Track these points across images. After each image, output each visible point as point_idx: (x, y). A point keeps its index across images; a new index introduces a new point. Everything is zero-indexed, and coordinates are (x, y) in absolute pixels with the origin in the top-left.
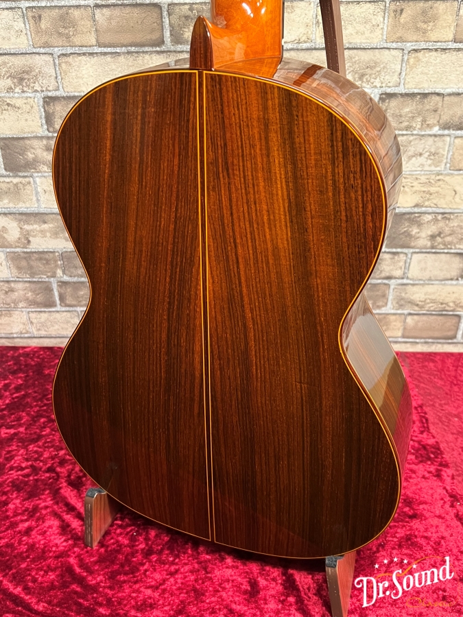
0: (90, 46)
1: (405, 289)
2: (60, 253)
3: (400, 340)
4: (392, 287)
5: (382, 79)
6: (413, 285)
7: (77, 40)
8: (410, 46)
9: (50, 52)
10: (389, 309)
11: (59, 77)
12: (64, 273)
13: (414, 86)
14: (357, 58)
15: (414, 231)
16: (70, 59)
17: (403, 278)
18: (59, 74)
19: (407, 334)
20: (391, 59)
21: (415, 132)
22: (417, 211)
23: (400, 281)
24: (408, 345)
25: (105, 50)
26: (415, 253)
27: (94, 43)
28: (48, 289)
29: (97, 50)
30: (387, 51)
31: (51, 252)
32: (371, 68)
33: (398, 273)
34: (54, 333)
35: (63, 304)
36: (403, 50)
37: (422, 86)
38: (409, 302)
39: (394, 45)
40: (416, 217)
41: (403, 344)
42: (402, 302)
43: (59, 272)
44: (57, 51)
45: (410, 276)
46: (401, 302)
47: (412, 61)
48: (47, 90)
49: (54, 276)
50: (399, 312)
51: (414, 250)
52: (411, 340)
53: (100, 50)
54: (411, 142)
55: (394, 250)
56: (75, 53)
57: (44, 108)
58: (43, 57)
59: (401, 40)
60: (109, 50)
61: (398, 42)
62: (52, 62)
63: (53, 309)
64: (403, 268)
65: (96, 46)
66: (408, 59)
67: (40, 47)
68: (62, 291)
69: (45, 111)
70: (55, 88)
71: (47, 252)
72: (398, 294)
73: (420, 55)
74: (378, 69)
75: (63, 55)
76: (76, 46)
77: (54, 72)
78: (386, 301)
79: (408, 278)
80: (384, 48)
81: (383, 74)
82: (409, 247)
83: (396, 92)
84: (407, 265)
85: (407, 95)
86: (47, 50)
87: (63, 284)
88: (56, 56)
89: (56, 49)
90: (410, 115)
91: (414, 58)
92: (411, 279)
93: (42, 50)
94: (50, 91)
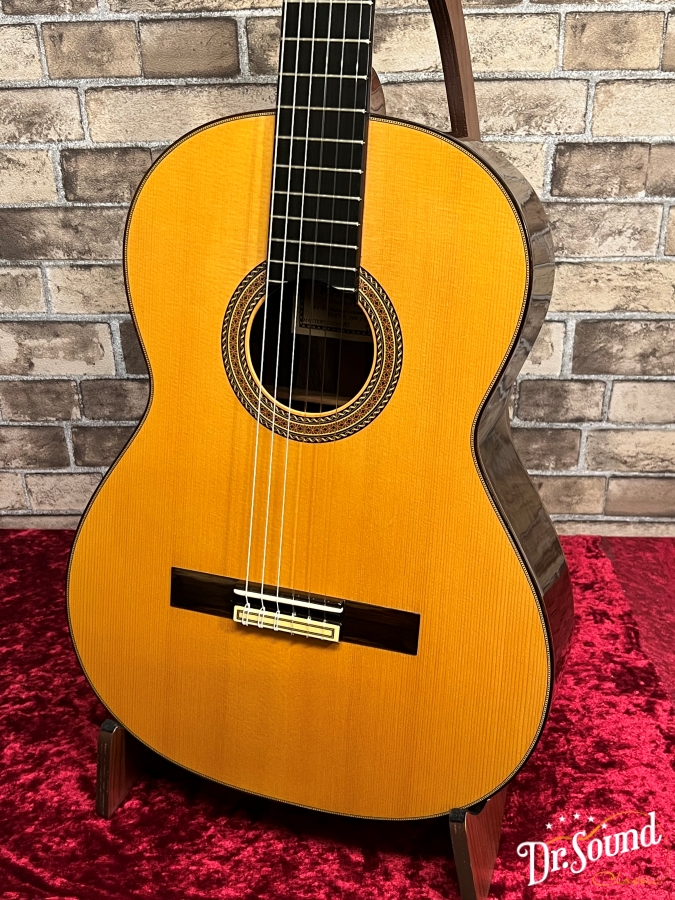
0: (132, 77)
1: (605, 438)
2: (79, 381)
3: (600, 518)
4: (585, 434)
5: (559, 123)
6: (617, 431)
7: (114, 68)
8: (596, 76)
9: (74, 85)
10: (581, 468)
11: (86, 121)
12: (83, 413)
13: (606, 133)
14: (520, 94)
15: (615, 347)
16: (102, 95)
17: (601, 421)
18: (85, 117)
19: (610, 509)
20: (571, 94)
21: (610, 200)
22: (618, 318)
23: (596, 425)
24: (614, 527)
25: (154, 82)
26: (618, 381)
27: (138, 72)
28: (58, 438)
29: (141, 82)
30: (565, 82)
31: (64, 381)
32: (542, 106)
33: (593, 412)
34: (63, 509)
35: (78, 463)
36: (588, 81)
37: (617, 132)
38: (612, 458)
39: (575, 75)
40: (617, 325)
41: (607, 525)
42: (602, 458)
43: (76, 412)
44: (84, 84)
45: (611, 417)
46: (600, 459)
47: (601, 96)
48: (67, 140)
49: (67, 418)
50: (597, 473)
51: (616, 377)
52: (617, 518)
53: (146, 82)
54: (604, 213)
55: (586, 377)
56: (109, 87)
57: (62, 166)
58: (64, 93)
59: (584, 67)
60: (160, 82)
61: (579, 70)
62: (76, 99)
63: (65, 471)
64: (601, 404)
65: (141, 76)
66: (595, 94)
67: (59, 79)
68: (80, 442)
69: (63, 170)
70: (78, 137)
71: (58, 381)
72: (594, 444)
73: (613, 88)
74: (553, 108)
75: (92, 89)
76: (112, 77)
77: (78, 113)
78: (576, 456)
79: (608, 420)
80: (560, 78)
81: (559, 115)
82: (608, 373)
83: (579, 140)
84: (607, 400)
85: (596, 145)
86: (69, 82)
87: (80, 430)
88: (81, 91)
89: (82, 81)
90: (602, 174)
91: (605, 92)
92: (613, 423)
93: (62, 83)
94: (71, 141)
